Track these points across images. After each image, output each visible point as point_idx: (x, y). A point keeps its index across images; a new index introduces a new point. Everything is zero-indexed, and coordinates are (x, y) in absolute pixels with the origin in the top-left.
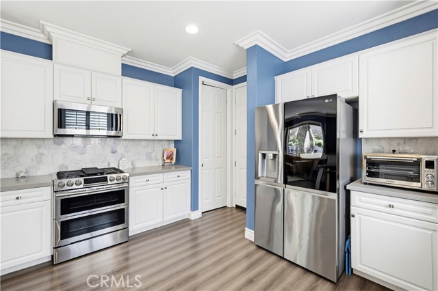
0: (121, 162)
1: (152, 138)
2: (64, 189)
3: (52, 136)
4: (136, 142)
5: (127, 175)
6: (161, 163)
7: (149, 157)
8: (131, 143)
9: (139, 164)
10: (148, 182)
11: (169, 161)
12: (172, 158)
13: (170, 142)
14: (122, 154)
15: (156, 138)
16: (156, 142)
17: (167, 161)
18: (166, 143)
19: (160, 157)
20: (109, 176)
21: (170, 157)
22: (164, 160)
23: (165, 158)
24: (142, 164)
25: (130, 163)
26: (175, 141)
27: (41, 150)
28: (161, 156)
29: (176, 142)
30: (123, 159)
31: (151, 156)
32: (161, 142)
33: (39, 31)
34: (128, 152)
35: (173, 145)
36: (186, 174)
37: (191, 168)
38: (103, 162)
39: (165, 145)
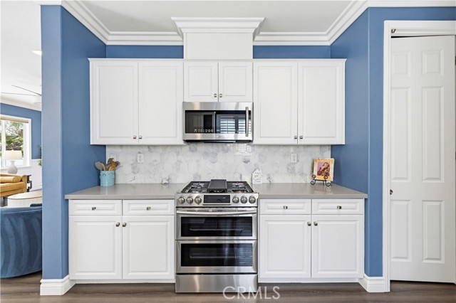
0: (254, 174)
1: (295, 142)
2: (184, 205)
3: (182, 143)
4: (273, 149)
5: (256, 196)
6: (309, 180)
7: (291, 169)
8: (267, 150)
9: (277, 180)
10: (287, 211)
11: (321, 178)
12: (327, 174)
13: (324, 149)
14: (255, 165)
15: (301, 142)
16: (302, 148)
17: (318, 177)
18: (317, 149)
19: (307, 170)
20: (232, 195)
21: (324, 172)
22: (313, 177)
23: (315, 173)
24: (281, 178)
25: (266, 177)
26: (332, 146)
27: (180, 158)
28: (310, 170)
29: (334, 148)
30: (257, 171)
31: (293, 169)
32: (309, 149)
33: (176, 33)
34: (263, 162)
35: (328, 153)
36: (355, 206)
37: (366, 196)
38: (235, 173)
39: (316, 153)
